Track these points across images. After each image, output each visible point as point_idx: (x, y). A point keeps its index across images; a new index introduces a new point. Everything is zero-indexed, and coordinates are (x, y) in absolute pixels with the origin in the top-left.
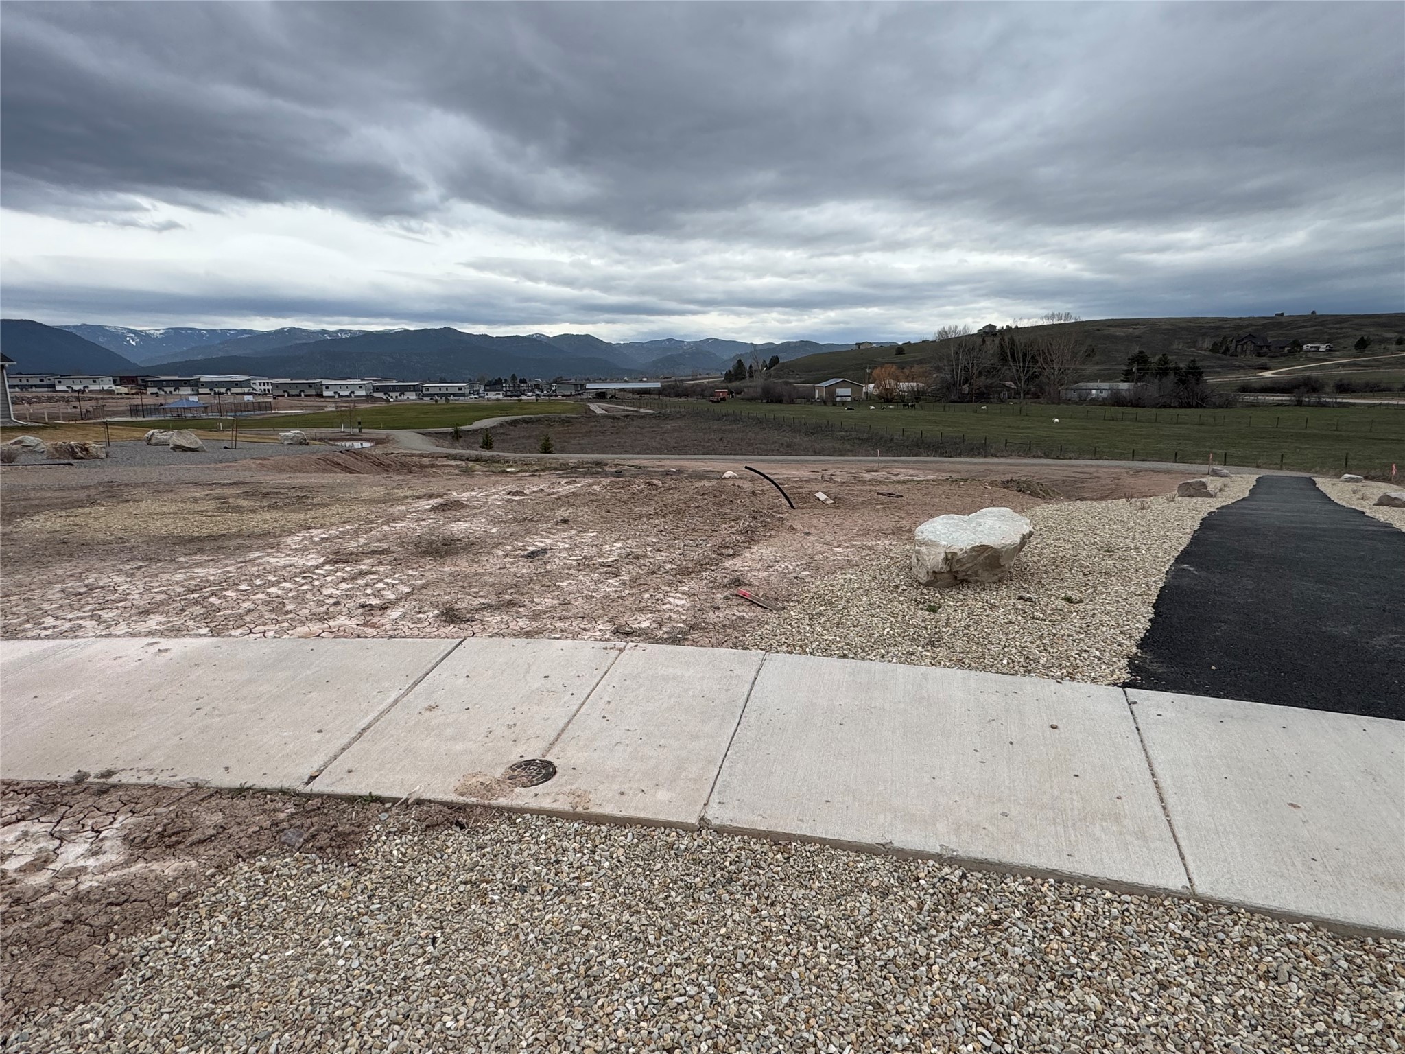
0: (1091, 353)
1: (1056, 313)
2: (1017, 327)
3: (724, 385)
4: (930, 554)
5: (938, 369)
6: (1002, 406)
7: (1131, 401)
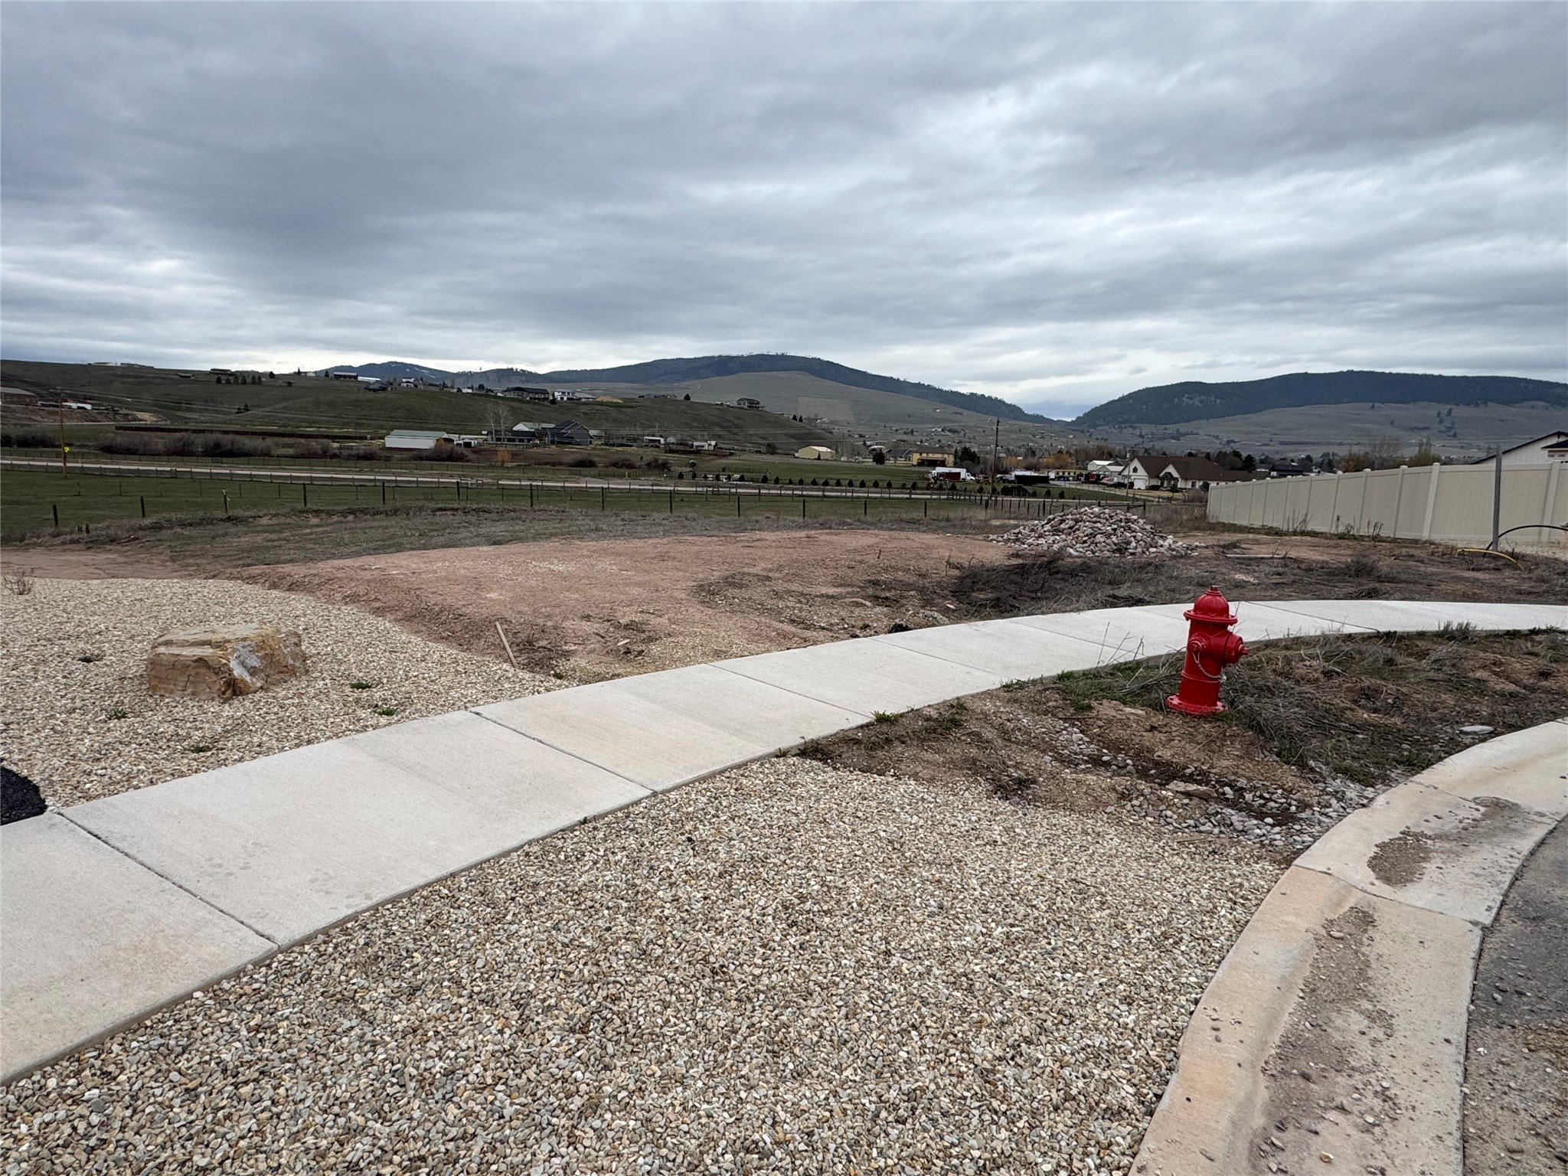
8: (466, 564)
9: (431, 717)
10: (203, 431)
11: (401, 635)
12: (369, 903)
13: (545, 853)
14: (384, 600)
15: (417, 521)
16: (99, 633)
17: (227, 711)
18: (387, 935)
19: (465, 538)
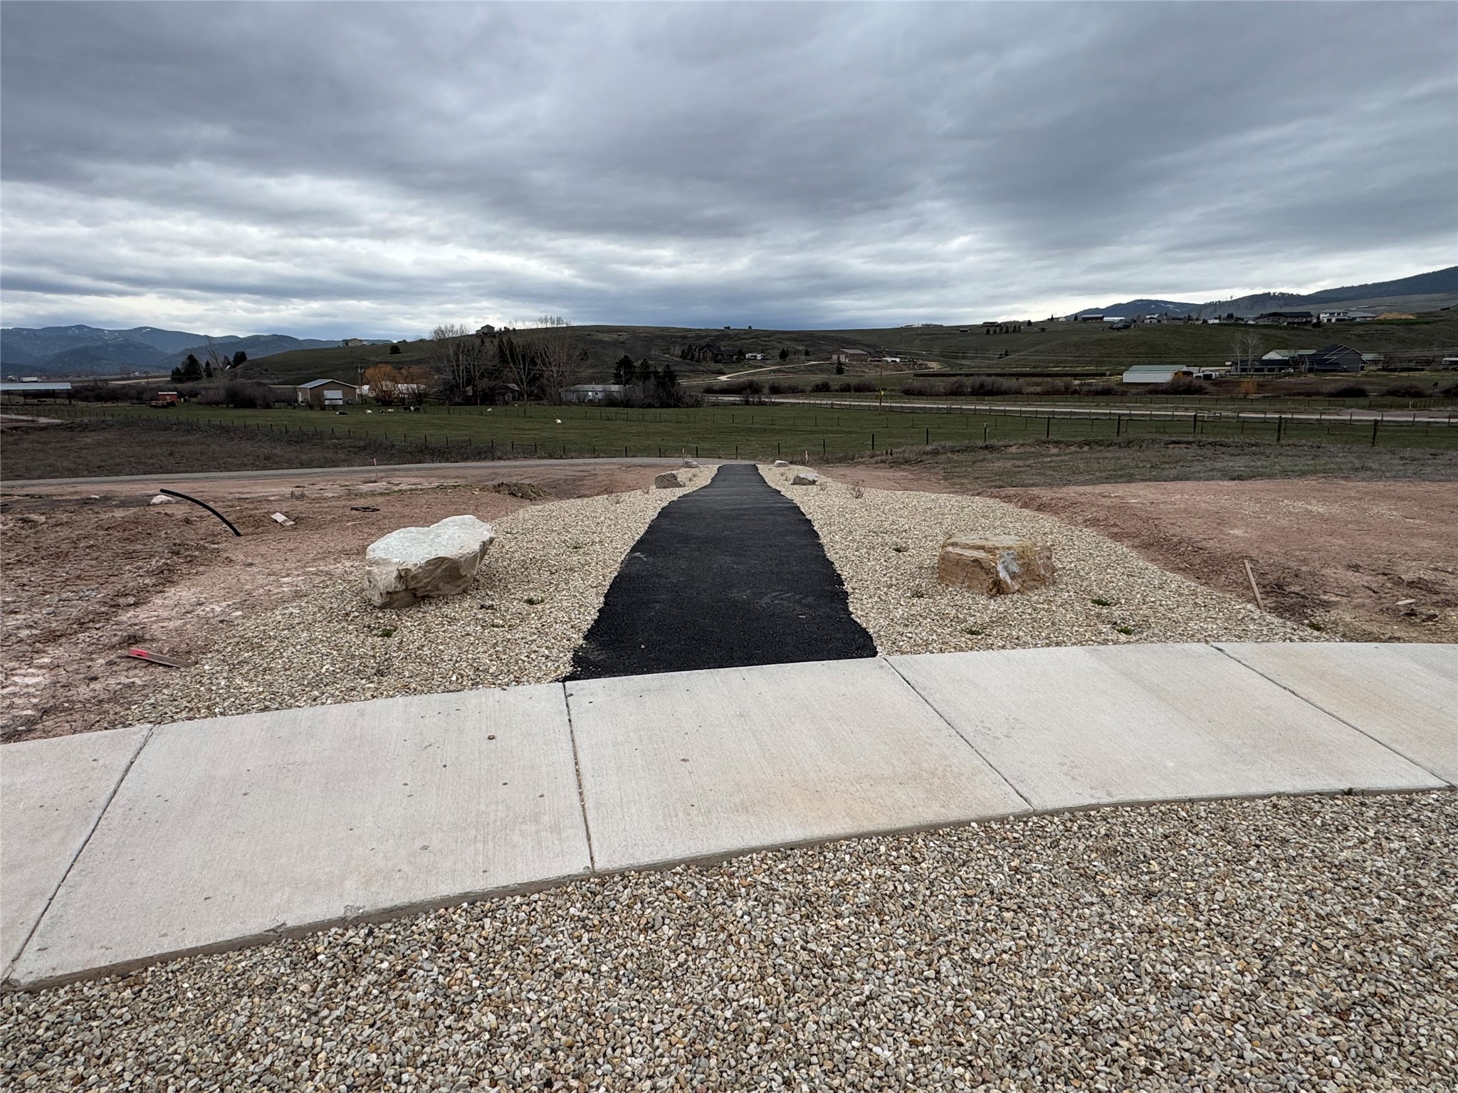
0: (585, 356)
1: (549, 317)
2: (514, 329)
3: (171, 386)
4: (382, 574)
5: (438, 370)
6: (508, 408)
7: (622, 402)
8: (1207, 498)
9: (1170, 644)
10: (973, 375)
11: (1138, 561)
12: (1111, 800)
13: (1298, 812)
14: (1123, 526)
15: (1149, 453)
16: (905, 531)
17: (993, 605)
18: (1126, 834)
19: (1199, 472)
